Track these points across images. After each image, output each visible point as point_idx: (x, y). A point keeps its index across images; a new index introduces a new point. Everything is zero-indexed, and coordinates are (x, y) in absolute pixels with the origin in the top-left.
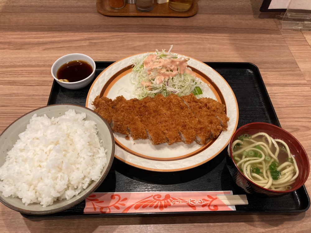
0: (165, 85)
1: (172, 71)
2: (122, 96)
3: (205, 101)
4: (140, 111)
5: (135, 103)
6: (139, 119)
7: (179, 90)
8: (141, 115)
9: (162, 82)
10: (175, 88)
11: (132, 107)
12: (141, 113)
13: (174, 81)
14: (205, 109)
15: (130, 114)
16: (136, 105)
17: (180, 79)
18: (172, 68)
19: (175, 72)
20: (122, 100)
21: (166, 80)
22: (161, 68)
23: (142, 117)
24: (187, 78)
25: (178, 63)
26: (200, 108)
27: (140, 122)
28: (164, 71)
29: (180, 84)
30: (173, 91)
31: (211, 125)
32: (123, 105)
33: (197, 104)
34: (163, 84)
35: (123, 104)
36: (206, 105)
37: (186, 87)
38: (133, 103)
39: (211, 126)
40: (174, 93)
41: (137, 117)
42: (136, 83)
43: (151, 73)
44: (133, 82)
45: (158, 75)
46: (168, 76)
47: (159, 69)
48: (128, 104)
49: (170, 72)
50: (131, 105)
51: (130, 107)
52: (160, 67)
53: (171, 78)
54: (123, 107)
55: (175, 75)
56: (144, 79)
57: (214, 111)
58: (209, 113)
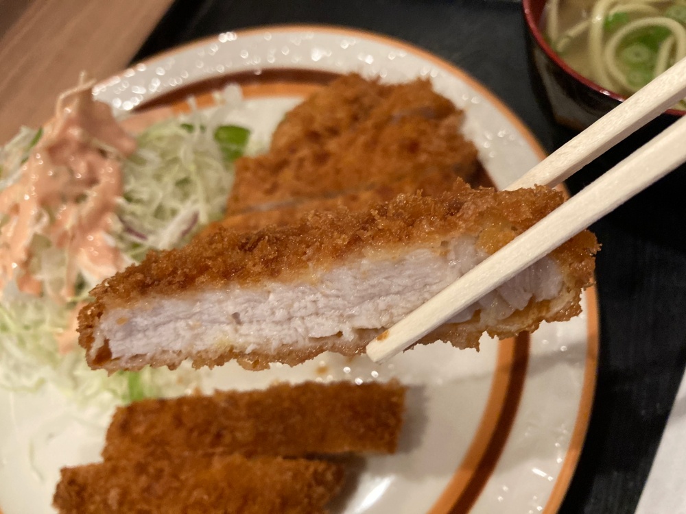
0: (135, 246)
1: (92, 181)
2: (64, 471)
3: (296, 130)
4: (191, 430)
5: (140, 430)
6: (237, 458)
7: (195, 202)
8: (218, 436)
9: (116, 252)
10: (174, 212)
11: (152, 454)
12: (206, 431)
13: (144, 196)
14: (332, 145)
15: (178, 490)
16: (154, 432)
17: (148, 170)
18: (81, 172)
19: (107, 171)
20: (82, 488)
21: (117, 227)
22: (45, 219)
23: (227, 439)
24: (160, 138)
25: (75, 133)
26: (321, 158)
27: (250, 464)
28: (69, 216)
29: (169, 180)
30: (184, 227)
31: (425, 151)
32: (113, 495)
33: (293, 165)
34: (126, 251)
35: (107, 491)
36: (314, 136)
37: (192, 168)
38: (135, 439)
39: (430, 153)
40: (195, 229)
41: (218, 464)
42: (46, 371)
43: (39, 277)
44: (29, 382)
45: (75, 251)
46: (105, 207)
47: (47, 230)
48: (124, 469)
49: (93, 194)
50: (138, 455)
51: (141, 469)
52: (39, 218)
53: (120, 201)
54: (121, 503)
55: (122, 179)
56: (46, 327)
57: (355, 118)
58: (362, 139)
